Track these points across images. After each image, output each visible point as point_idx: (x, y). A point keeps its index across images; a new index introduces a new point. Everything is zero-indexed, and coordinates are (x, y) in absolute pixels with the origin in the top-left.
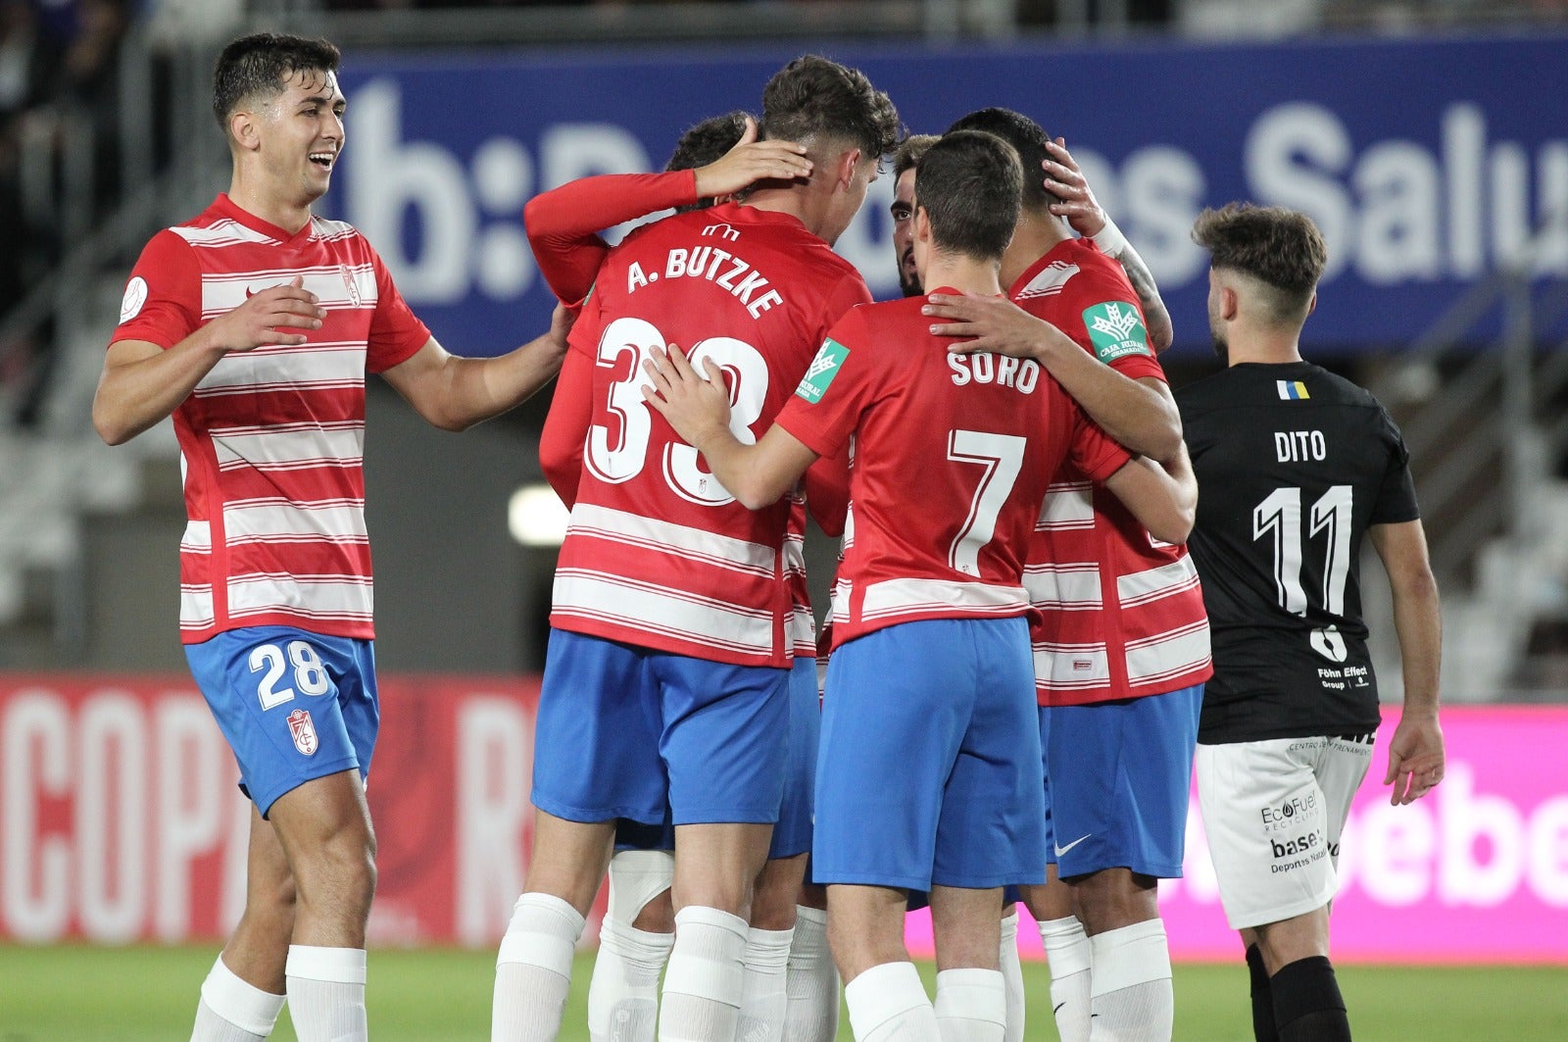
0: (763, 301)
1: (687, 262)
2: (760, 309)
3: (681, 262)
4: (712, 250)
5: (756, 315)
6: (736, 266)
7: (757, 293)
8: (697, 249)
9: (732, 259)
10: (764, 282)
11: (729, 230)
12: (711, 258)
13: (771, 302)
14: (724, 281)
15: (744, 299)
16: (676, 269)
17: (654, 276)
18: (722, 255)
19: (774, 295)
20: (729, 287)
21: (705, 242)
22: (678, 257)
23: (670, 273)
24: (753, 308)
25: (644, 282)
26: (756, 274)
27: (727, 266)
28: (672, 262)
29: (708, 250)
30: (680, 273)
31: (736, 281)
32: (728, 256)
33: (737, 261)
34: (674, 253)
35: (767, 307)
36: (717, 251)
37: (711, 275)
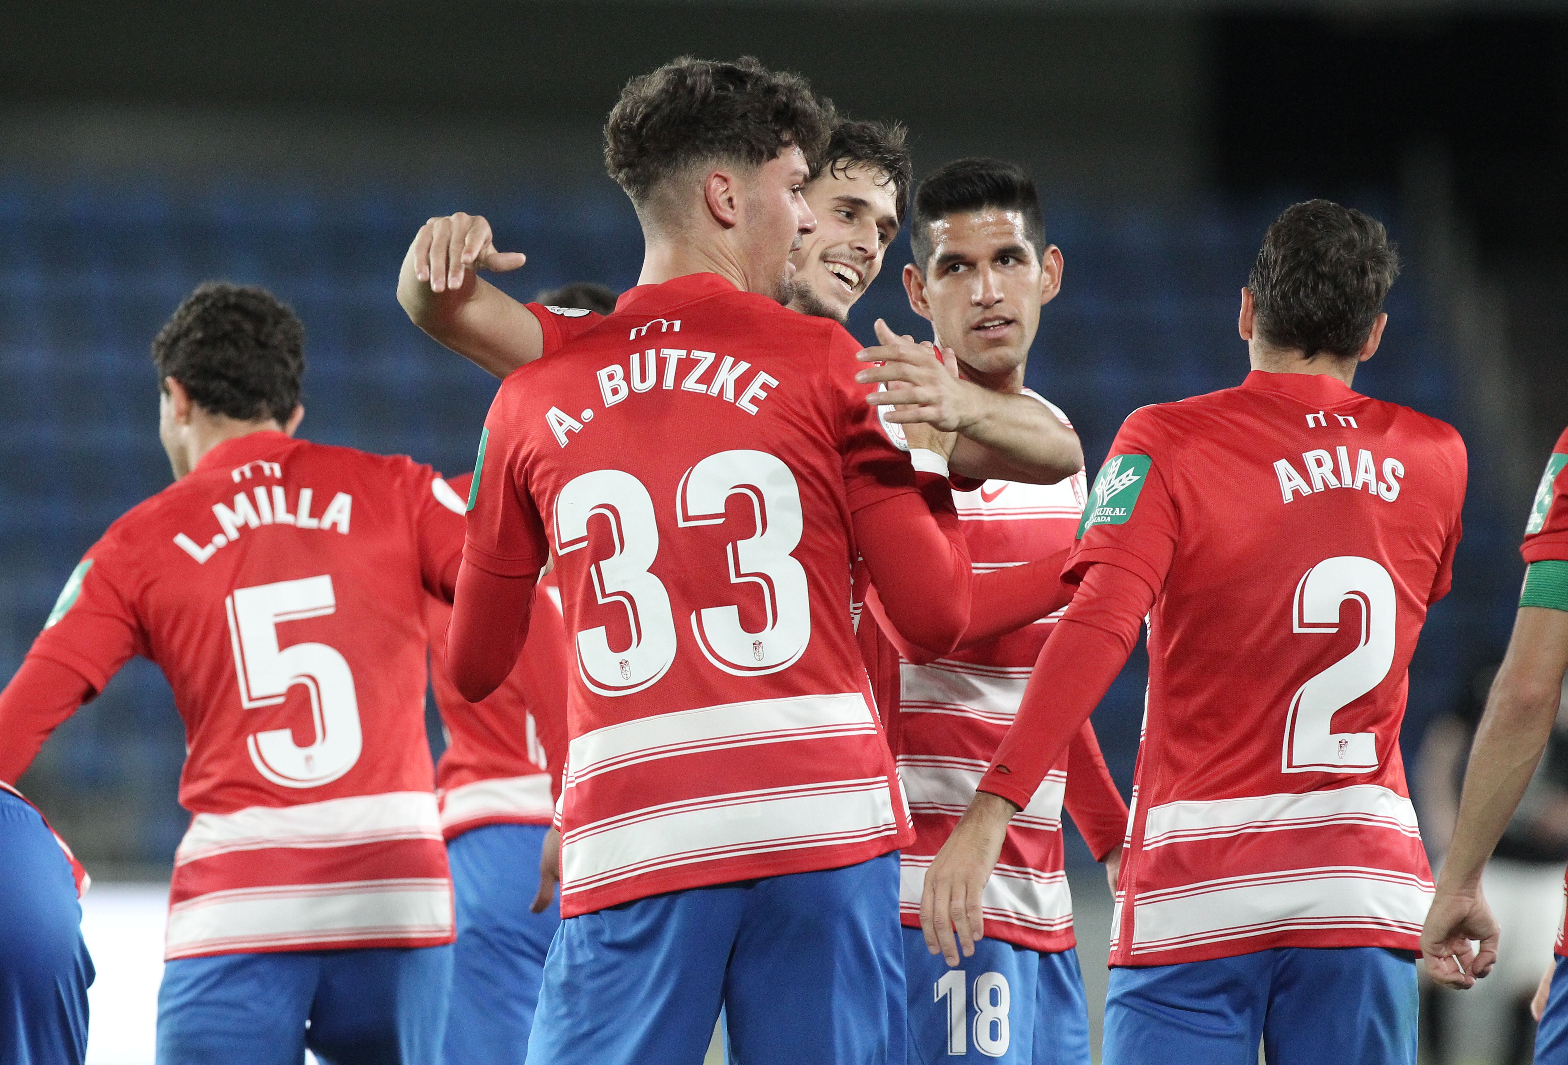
0: (754, 389)
1: (627, 378)
2: (754, 400)
3: (619, 380)
4: (658, 354)
5: (753, 410)
6: (697, 361)
7: (742, 384)
8: (635, 358)
9: (688, 354)
10: (744, 366)
11: (665, 324)
12: (661, 364)
13: (764, 387)
14: (690, 384)
15: (729, 395)
16: (615, 391)
17: (588, 414)
18: (674, 355)
19: (763, 377)
20: (702, 388)
21: (640, 346)
22: (611, 377)
23: (610, 400)
24: (745, 403)
25: (577, 426)
26: (729, 360)
27: (685, 367)
28: (606, 386)
29: (651, 354)
30: (624, 393)
31: (707, 378)
32: (683, 353)
33: (696, 354)
34: (603, 374)
35: (763, 395)
36: (665, 352)
37: (669, 382)
